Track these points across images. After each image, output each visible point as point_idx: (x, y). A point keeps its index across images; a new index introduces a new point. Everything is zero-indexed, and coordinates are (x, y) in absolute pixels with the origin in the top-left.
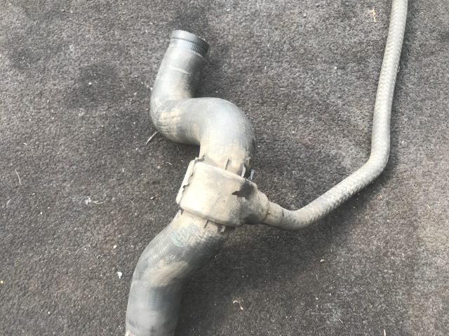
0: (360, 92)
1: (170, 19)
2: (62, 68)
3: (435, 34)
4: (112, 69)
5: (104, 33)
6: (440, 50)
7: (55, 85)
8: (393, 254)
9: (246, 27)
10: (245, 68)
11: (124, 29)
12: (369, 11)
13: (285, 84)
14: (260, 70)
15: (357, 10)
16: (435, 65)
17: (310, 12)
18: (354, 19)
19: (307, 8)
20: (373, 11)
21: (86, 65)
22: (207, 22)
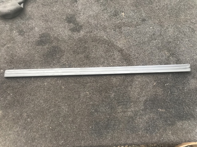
0: (120, 37)
1: (65, 18)
2: (34, 34)
3: (140, 19)
4: (49, 34)
5: (45, 24)
6: (142, 24)
7: (32, 39)
8: (128, 79)
9: (87, 20)
10: (87, 32)
11: (51, 22)
12: (122, 14)
13: (99, 36)
14: (91, 32)
15: (119, 13)
16: (140, 28)
17: (105, 14)
18: (118, 16)
19: (105, 13)
20: (123, 13)
21: (41, 33)
22: (76, 18)
